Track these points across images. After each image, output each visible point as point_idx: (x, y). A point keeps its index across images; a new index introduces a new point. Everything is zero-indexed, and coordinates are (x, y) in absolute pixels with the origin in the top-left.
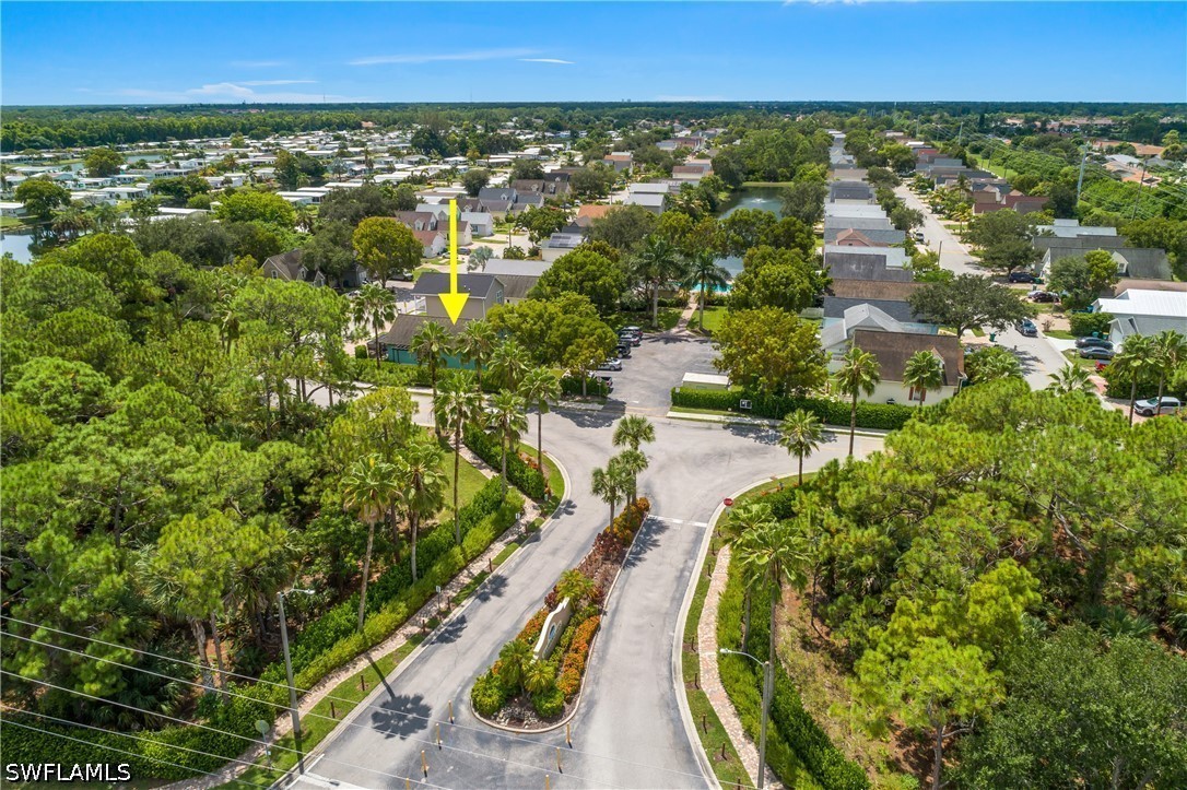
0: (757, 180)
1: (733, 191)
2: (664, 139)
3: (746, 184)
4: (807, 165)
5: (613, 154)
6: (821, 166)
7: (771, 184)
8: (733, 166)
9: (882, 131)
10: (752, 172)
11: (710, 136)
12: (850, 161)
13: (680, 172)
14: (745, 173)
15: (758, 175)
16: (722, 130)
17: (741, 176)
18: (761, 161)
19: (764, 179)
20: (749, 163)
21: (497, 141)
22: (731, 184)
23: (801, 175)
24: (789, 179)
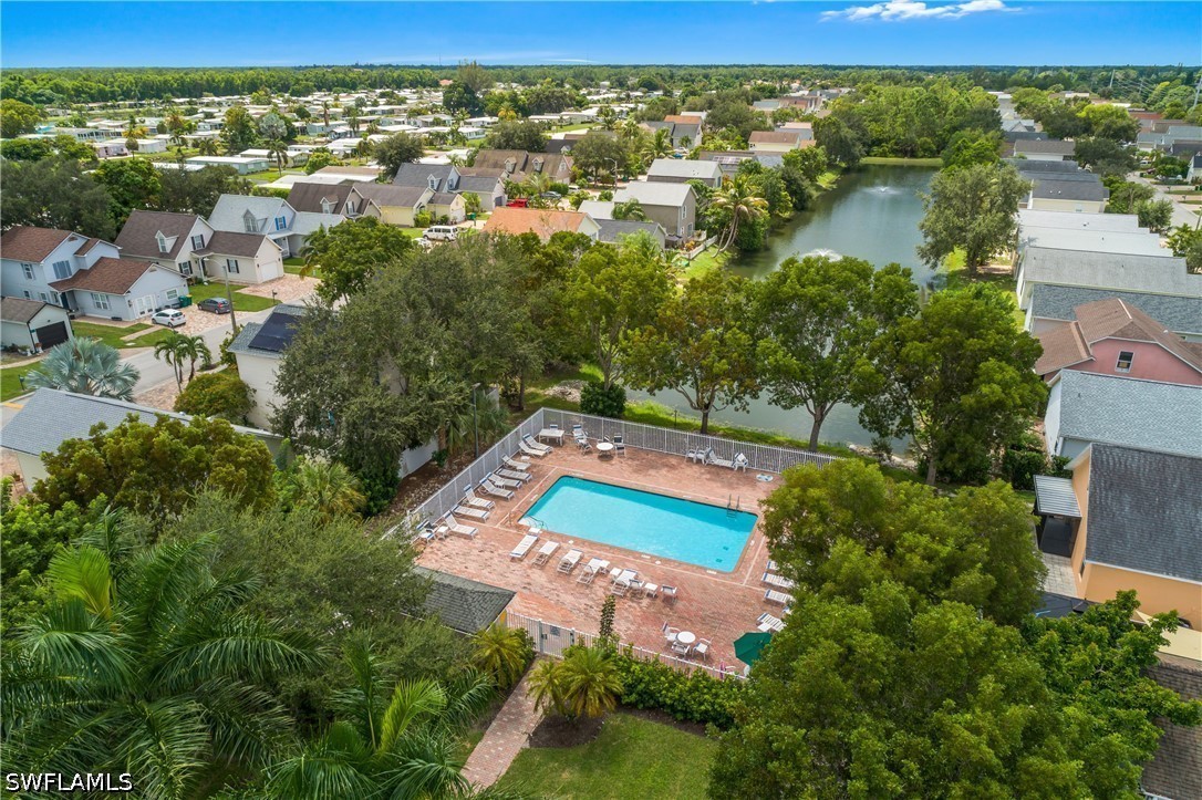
0: (884, 155)
1: (846, 171)
2: (769, 97)
3: (865, 160)
4: (967, 132)
5: (683, 114)
6: (990, 134)
7: (906, 161)
8: (848, 133)
9: (1058, 91)
10: (878, 142)
11: (830, 97)
12: (1030, 128)
13: (762, 140)
14: (864, 144)
15: (886, 147)
16: (848, 90)
17: (858, 149)
18: (894, 127)
19: (896, 153)
20: (873, 129)
21: (547, 98)
22: (842, 160)
23: (959, 149)
24: (934, 154)
